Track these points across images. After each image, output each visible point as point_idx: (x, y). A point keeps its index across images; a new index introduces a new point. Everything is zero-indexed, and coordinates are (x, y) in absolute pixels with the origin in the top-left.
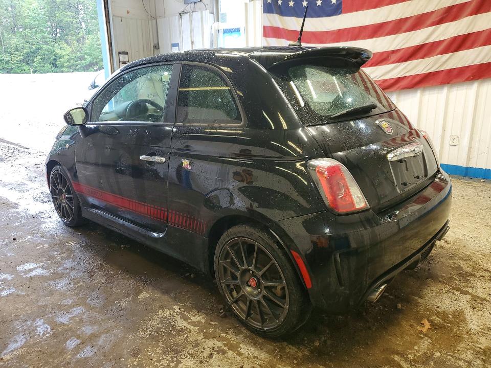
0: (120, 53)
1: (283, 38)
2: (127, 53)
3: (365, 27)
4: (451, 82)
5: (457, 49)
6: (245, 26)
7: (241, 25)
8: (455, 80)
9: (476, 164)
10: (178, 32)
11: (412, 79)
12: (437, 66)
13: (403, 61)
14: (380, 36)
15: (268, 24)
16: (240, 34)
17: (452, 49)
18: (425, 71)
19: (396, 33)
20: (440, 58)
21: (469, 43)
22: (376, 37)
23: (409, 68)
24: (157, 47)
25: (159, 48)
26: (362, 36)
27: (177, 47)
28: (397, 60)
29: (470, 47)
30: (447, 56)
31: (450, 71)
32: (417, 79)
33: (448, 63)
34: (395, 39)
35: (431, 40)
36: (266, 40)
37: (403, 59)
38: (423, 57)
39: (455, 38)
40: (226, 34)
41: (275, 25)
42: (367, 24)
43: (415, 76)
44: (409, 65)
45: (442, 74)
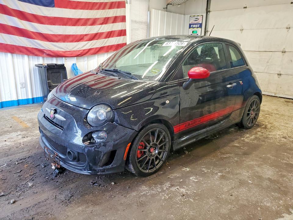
11: (95, 50)
13: (90, 41)
17: (108, 37)
18: (100, 46)
20: (104, 41)
21: (112, 35)
22: (77, 26)
23: (93, 44)
26: (69, 24)
28: (88, 40)
31: (108, 46)
32: (97, 50)
34: (86, 28)
35: (100, 32)
37: (90, 39)
38: (98, 39)
44: (92, 42)
45: (106, 48)
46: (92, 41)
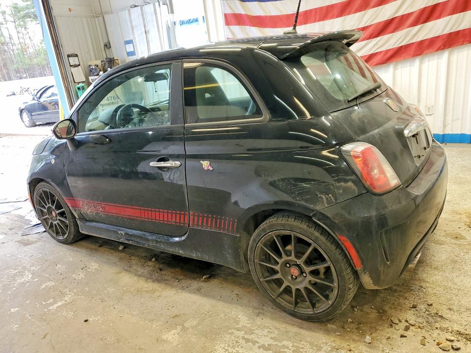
0: (69, 56)
1: (247, 25)
2: (77, 56)
3: (332, 6)
4: (423, 54)
5: (427, 20)
6: (204, 15)
7: (200, 14)
8: (426, 52)
9: (452, 130)
10: (130, 28)
11: (384, 55)
12: (408, 39)
13: (373, 38)
14: (349, 14)
15: (229, 11)
16: (199, 24)
17: (421, 21)
18: (397, 45)
19: (365, 9)
20: (410, 32)
21: (437, 13)
22: (345, 15)
23: (380, 44)
24: (108, 46)
25: (110, 47)
26: (330, 16)
27: (132, 44)
28: (368, 37)
29: (439, 17)
30: (417, 28)
31: (422, 42)
32: (390, 54)
33: (418, 35)
34: (364, 15)
35: (400, 14)
36: (230, 29)
37: (374, 35)
38: (393, 32)
39: (424, 10)
40: (183, 26)
41: (237, 12)
42: (334, 2)
43: (387, 51)
44: (379, 41)
45: (414, 47)
46: (378, 38)
